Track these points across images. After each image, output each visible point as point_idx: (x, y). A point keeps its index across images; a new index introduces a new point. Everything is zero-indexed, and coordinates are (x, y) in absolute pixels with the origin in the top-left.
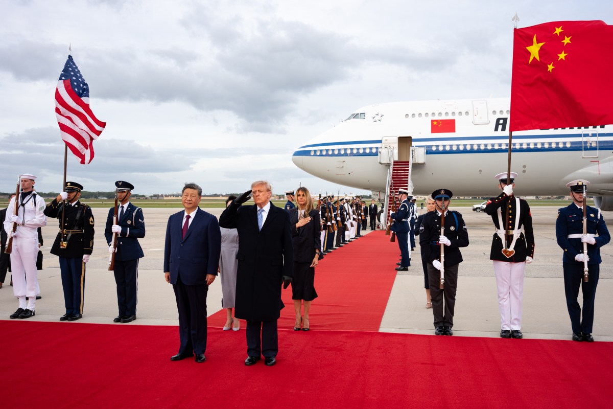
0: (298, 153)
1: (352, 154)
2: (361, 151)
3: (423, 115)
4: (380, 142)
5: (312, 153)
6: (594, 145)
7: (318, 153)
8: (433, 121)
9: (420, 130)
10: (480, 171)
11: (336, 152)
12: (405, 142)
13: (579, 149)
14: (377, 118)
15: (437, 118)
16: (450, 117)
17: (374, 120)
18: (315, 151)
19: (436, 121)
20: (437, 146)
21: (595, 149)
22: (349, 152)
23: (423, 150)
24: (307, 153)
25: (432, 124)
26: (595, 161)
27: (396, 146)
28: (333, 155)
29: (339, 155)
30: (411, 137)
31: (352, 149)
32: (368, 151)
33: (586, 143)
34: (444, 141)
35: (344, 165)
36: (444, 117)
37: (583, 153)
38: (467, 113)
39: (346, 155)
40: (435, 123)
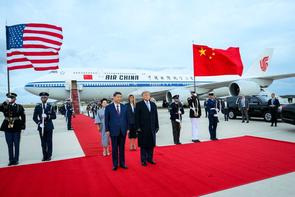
0: (27, 86)
1: (52, 86)
2: (56, 85)
3: (80, 73)
4: (64, 82)
5: (34, 86)
6: (136, 85)
7: (37, 86)
8: (84, 75)
9: (80, 78)
10: (101, 93)
11: (45, 86)
12: (74, 82)
13: (132, 86)
14: (62, 73)
15: (85, 74)
16: (90, 74)
17: (61, 74)
18: (36, 85)
19: (86, 75)
20: (86, 84)
21: (136, 86)
22: (51, 85)
23: (82, 86)
24: (32, 86)
25: (84, 76)
26: (136, 90)
27: (71, 84)
28: (44, 87)
29: (47, 87)
30: (76, 81)
31: (52, 85)
32: (59, 85)
33: (133, 84)
34: (88, 82)
35: (49, 90)
36: (88, 74)
37: (133, 87)
38: (96, 73)
39: (50, 86)
40: (85, 76)
